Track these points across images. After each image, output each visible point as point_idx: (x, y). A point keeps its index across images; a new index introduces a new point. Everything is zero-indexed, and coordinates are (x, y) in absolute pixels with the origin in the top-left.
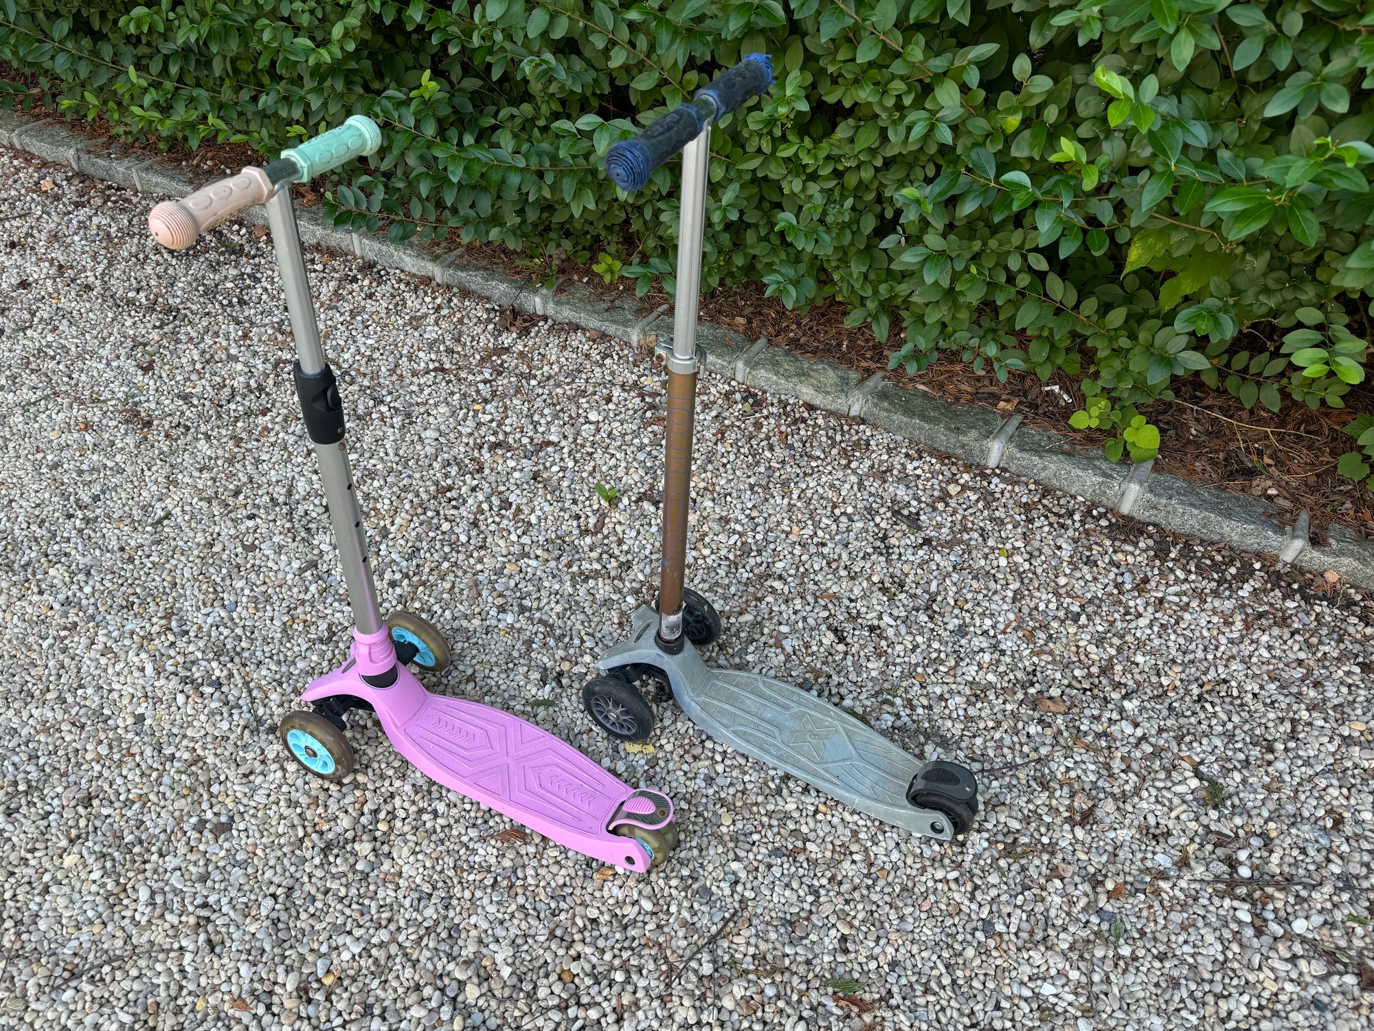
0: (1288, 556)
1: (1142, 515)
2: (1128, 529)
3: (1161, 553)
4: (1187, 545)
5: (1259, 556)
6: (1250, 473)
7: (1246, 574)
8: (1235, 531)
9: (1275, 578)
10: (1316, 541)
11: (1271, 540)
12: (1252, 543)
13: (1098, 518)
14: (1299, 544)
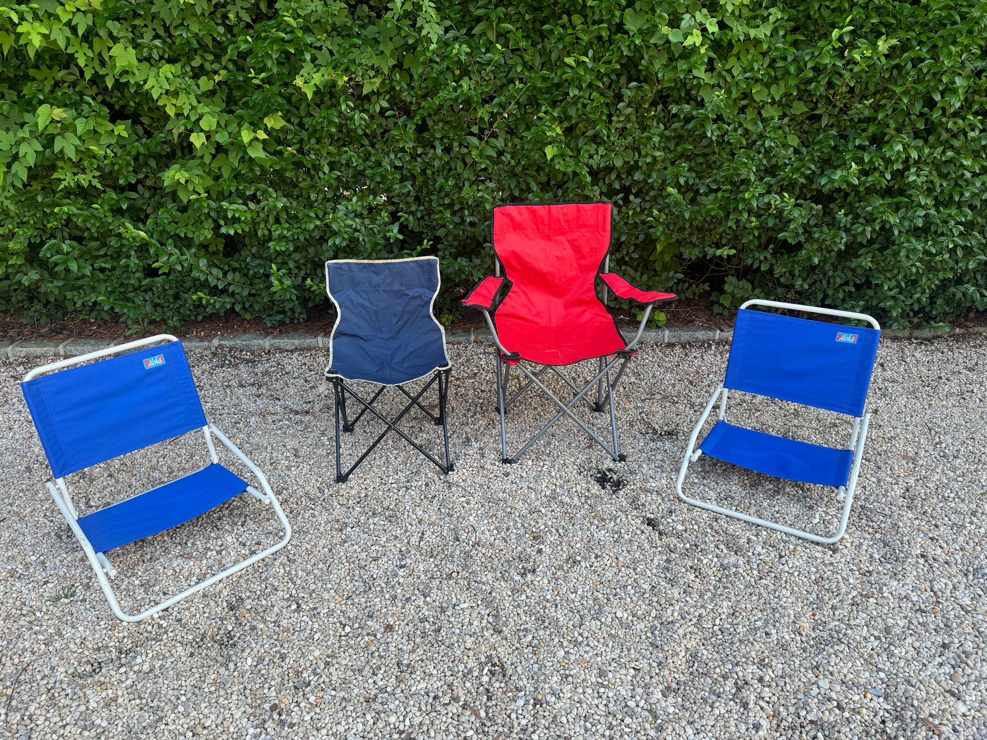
0: (717, 337)
1: (672, 340)
2: (671, 345)
3: (684, 347)
4: (689, 344)
5: (709, 340)
6: (692, 321)
7: (710, 346)
8: (701, 335)
9: (718, 344)
10: (722, 331)
11: (711, 334)
12: (705, 337)
13: (661, 345)
14: (718, 331)
